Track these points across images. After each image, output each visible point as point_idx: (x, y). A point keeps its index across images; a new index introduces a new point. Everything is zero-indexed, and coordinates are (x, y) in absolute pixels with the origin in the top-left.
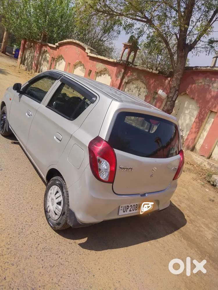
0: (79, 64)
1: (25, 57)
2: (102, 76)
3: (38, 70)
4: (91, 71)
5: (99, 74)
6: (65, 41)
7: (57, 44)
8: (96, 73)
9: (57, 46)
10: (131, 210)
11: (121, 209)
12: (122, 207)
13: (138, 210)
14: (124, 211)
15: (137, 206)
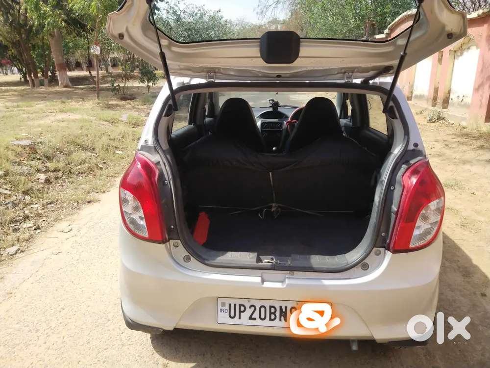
2: (465, 53)
4: (442, 52)
5: (458, 53)
7: (386, 31)
8: (452, 52)
9: (386, 34)
10: (253, 317)
11: (223, 308)
12: (223, 304)
13: (280, 320)
14: (232, 315)
15: (273, 310)
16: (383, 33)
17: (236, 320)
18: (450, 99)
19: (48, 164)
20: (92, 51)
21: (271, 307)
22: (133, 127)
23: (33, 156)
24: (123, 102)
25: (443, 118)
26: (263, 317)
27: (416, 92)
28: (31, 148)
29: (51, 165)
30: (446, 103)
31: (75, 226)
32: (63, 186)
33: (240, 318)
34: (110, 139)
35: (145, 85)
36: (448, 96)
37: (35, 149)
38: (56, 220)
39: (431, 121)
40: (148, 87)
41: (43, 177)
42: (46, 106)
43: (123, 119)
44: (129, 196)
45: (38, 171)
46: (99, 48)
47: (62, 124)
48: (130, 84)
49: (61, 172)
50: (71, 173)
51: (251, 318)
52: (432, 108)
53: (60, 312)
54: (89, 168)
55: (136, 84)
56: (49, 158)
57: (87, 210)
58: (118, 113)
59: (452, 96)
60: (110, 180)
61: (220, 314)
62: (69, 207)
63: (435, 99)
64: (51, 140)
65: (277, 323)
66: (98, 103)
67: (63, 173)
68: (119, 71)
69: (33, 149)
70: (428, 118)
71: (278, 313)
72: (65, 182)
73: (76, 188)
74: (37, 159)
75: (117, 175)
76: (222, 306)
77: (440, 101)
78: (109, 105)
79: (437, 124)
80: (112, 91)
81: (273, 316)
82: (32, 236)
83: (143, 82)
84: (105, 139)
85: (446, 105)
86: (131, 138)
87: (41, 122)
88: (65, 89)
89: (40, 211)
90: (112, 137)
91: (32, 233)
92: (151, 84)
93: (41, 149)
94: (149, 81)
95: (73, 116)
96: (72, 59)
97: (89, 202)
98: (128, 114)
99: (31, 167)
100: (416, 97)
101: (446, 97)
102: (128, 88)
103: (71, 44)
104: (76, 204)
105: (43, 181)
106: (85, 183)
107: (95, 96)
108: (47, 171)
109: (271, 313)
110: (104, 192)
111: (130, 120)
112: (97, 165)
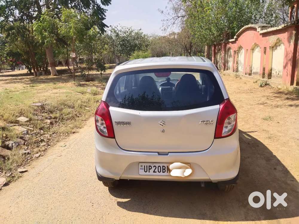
0: (256, 47)
1: (217, 61)
2: (278, 48)
3: (226, 68)
4: (266, 48)
5: (275, 48)
6: (241, 30)
7: (235, 37)
8: (271, 48)
9: (235, 39)
10: (155, 171)
11: (142, 168)
12: (142, 166)
13: (167, 172)
14: (146, 171)
15: (164, 168)
16: (234, 38)
17: (147, 173)
18: (272, 73)
19: (51, 115)
20: (71, 55)
21: (163, 166)
22: (94, 96)
23: (43, 111)
24: (87, 83)
25: (268, 84)
26: (159, 171)
27: (254, 71)
28: (42, 107)
29: (53, 116)
30: (270, 76)
31: (67, 144)
32: (59, 126)
33: (149, 172)
34: (82, 102)
35: (99, 73)
36: (270, 72)
37: (44, 107)
38: (58, 141)
39: (261, 86)
40: (101, 73)
41: (49, 121)
42: (46, 86)
43: (88, 91)
44: (99, 118)
45: (46, 118)
46: (74, 54)
47: (56, 95)
48: (91, 72)
49: (58, 119)
50: (63, 119)
51: (154, 172)
52: (262, 79)
53: (64, 180)
54: (72, 116)
55: (94, 72)
56: (51, 112)
57: (72, 137)
58: (85, 88)
59: (273, 72)
60: (83, 122)
61: (140, 171)
62: (63, 135)
63: (264, 74)
64: (52, 102)
65: (166, 173)
66: (74, 84)
67: (59, 119)
68: (84, 66)
69: (43, 107)
70: (260, 85)
71: (166, 169)
72: (60, 124)
73: (66, 127)
74: (45, 112)
75: (87, 120)
76: (141, 167)
77: (266, 75)
78: (80, 84)
79: (265, 88)
80: (82, 77)
81: (164, 171)
82: (46, 149)
83: (99, 71)
84: (79, 102)
85: (270, 77)
86: (93, 101)
87: (45, 94)
88: (55, 77)
89: (49, 138)
90: (83, 101)
91: (46, 147)
92: (102, 72)
93: (47, 108)
94: (101, 71)
95: (61, 91)
96: (57, 60)
97: (74, 133)
98: (90, 89)
99: (43, 116)
100: (254, 73)
101: (270, 73)
102: (90, 75)
103: (56, 51)
104: (67, 134)
105: (49, 123)
106: (70, 124)
107: (72, 80)
108: (51, 118)
109: (163, 169)
110: (81, 128)
111: (92, 92)
112: (76, 115)
